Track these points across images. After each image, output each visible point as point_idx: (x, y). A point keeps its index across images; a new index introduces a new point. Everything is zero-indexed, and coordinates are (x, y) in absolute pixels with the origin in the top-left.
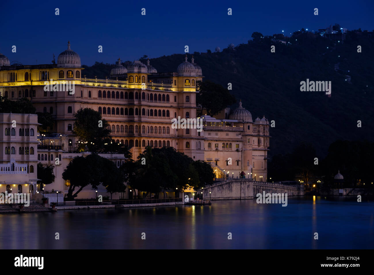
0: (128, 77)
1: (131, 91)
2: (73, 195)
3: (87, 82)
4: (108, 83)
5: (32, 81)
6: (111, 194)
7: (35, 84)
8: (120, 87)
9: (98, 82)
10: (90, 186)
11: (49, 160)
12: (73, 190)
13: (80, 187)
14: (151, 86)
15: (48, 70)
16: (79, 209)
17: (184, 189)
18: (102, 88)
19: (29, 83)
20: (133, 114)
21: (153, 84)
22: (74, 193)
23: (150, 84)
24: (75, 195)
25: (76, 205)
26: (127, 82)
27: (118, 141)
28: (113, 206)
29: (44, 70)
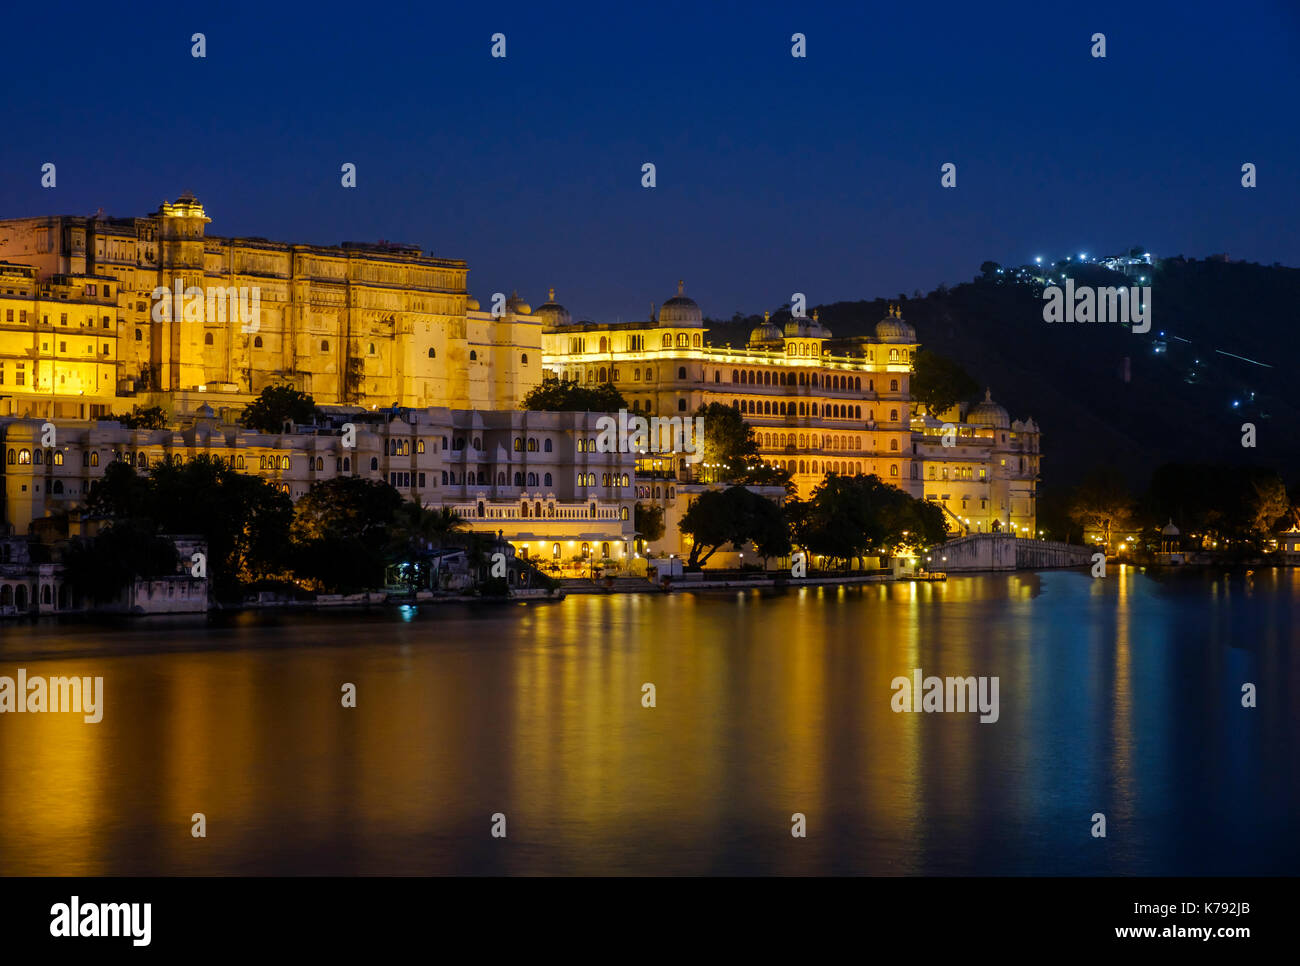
0: (787, 345)
1: (792, 371)
2: (698, 561)
3: (713, 353)
4: (751, 356)
5: (612, 353)
6: (766, 560)
7: (618, 357)
8: (772, 363)
9: (732, 354)
10: (729, 544)
11: (653, 497)
12: (700, 551)
13: (712, 547)
14: (828, 361)
15: (642, 333)
16: (710, 587)
17: (897, 551)
18: (740, 365)
19: (607, 357)
20: (795, 413)
21: (831, 358)
22: (700, 557)
23: (826, 358)
24: (703, 562)
25: (705, 579)
26: (785, 354)
27: (776, 462)
28: (771, 582)
29: (635, 333)
